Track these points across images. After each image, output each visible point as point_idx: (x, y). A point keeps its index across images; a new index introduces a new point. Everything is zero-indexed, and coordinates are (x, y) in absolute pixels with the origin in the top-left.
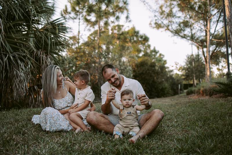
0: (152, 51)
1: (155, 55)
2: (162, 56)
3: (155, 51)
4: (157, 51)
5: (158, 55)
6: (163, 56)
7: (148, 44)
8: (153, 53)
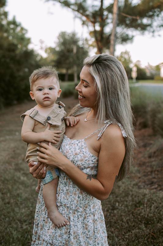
0: (9, 23)
1: (14, 29)
2: (24, 32)
3: (14, 22)
4: (18, 23)
5: (19, 29)
6: (26, 30)
7: (4, 11)
8: (12, 26)
